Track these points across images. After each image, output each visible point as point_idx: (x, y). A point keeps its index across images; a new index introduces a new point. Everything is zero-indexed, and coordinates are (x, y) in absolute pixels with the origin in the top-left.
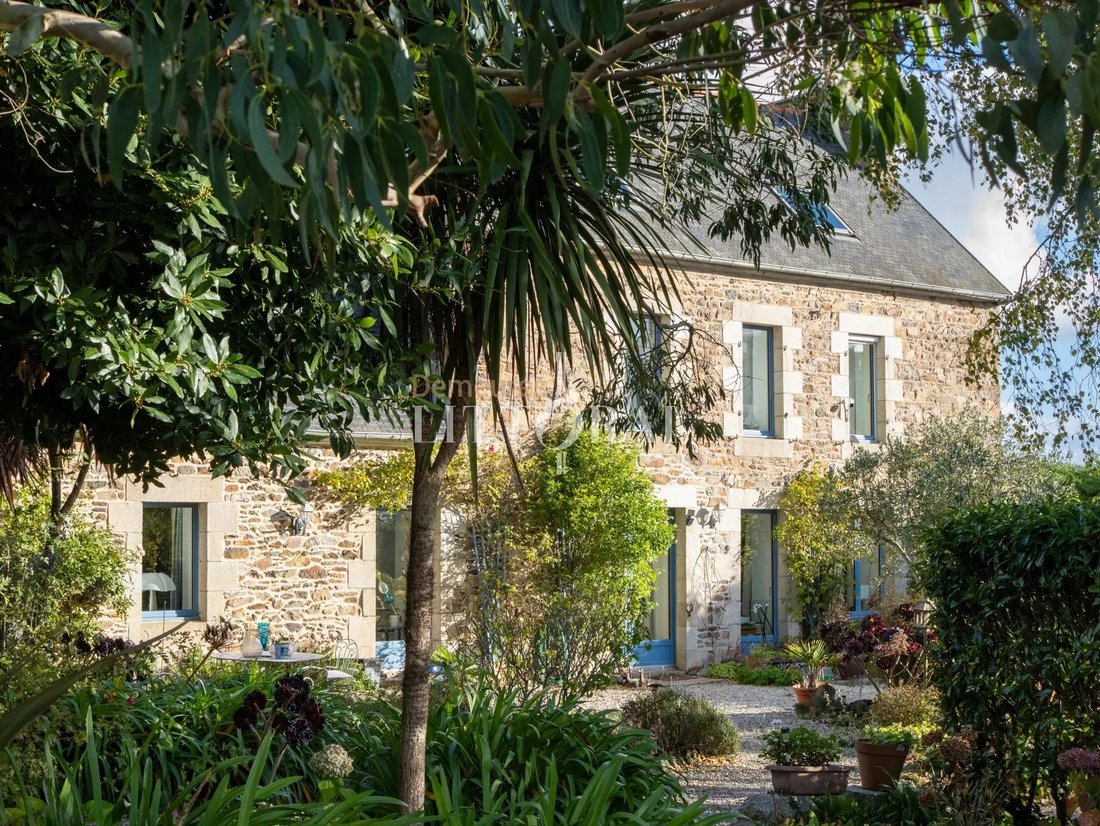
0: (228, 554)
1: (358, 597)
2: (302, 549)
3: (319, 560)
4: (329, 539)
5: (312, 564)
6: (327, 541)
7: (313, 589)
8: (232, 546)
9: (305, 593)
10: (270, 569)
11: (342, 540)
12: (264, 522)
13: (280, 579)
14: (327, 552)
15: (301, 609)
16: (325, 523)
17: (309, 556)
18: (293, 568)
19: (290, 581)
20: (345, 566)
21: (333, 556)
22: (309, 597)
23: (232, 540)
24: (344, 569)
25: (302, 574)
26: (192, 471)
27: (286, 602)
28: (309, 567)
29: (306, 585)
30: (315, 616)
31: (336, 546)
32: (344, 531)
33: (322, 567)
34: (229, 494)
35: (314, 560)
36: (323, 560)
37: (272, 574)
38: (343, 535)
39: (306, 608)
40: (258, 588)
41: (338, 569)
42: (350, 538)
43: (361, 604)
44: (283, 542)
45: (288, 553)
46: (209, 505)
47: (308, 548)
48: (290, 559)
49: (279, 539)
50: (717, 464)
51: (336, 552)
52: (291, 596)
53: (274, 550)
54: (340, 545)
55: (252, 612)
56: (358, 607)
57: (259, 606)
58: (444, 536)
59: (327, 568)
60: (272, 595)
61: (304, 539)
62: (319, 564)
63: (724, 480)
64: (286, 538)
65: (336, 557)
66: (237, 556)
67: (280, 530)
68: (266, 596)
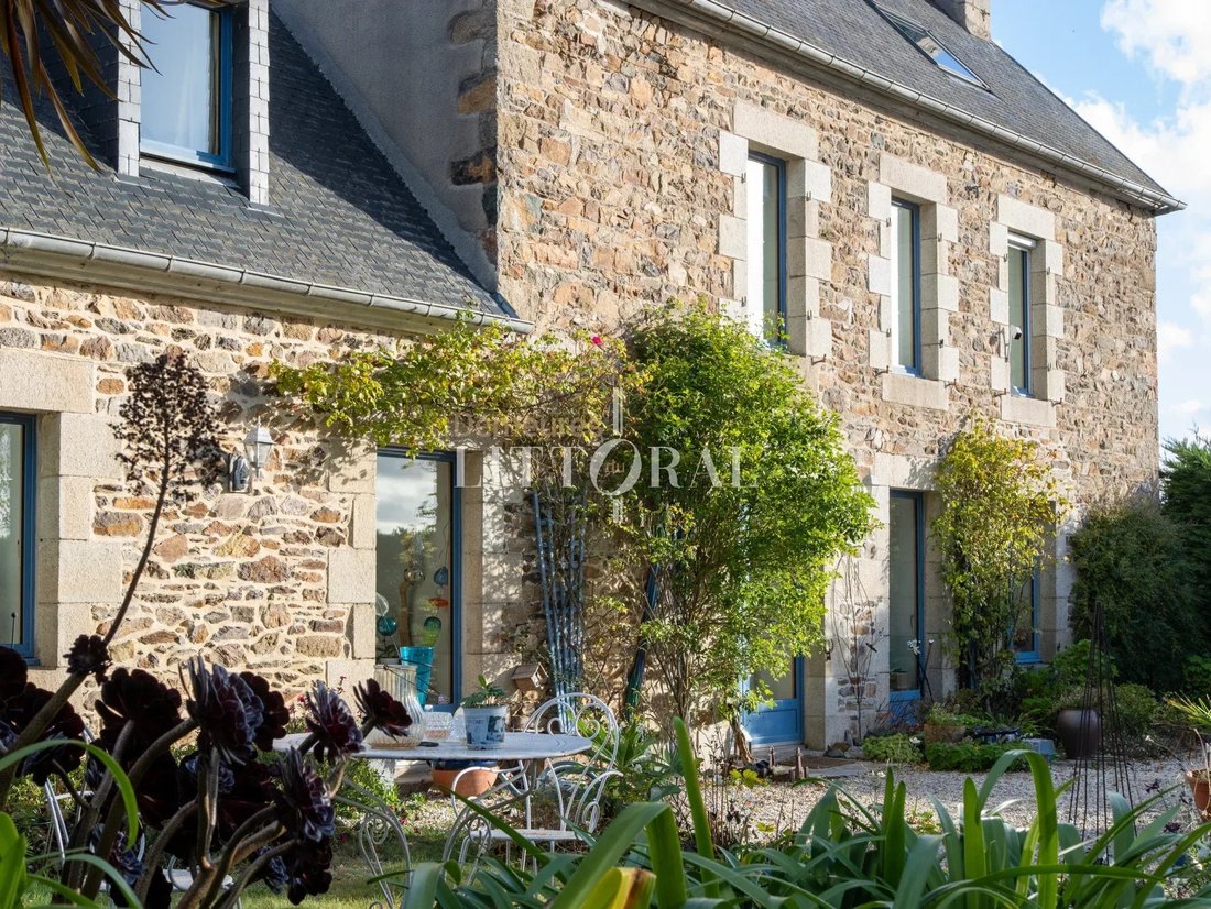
0: (101, 527)
1: (344, 620)
2: (246, 522)
3: (274, 546)
4: (294, 504)
5: (263, 553)
6: (291, 509)
7: (263, 602)
8: (109, 508)
9: (251, 611)
10: (185, 560)
11: (317, 506)
13: (201, 580)
14: (292, 528)
15: (241, 642)
16: (291, 474)
17: (257, 537)
18: (229, 558)
19: (223, 585)
20: (323, 559)
21: (301, 537)
22: (257, 621)
23: (110, 496)
24: (320, 565)
25: (246, 572)
26: (28, 341)
27: (214, 629)
28: (256, 559)
29: (252, 596)
30: (267, 658)
31: (307, 519)
32: (321, 489)
33: (281, 559)
34: (105, 397)
35: (267, 544)
36: (284, 546)
37: (189, 571)
38: (319, 498)
39: (252, 641)
40: (161, 599)
41: (311, 565)
42: (333, 504)
43: (350, 634)
44: (210, 505)
45: (218, 527)
46: (63, 418)
47: (255, 518)
48: (223, 540)
49: (201, 499)
50: (861, 412)
51: (306, 530)
52: (223, 616)
53: (194, 521)
54: (314, 516)
55: (148, 649)
56: (344, 641)
57: (162, 636)
58: (488, 510)
59: (291, 561)
60: (188, 612)
61: (250, 500)
62: (275, 554)
63: (869, 439)
64: (215, 497)
65: (306, 540)
66: (121, 531)
68: (176, 617)
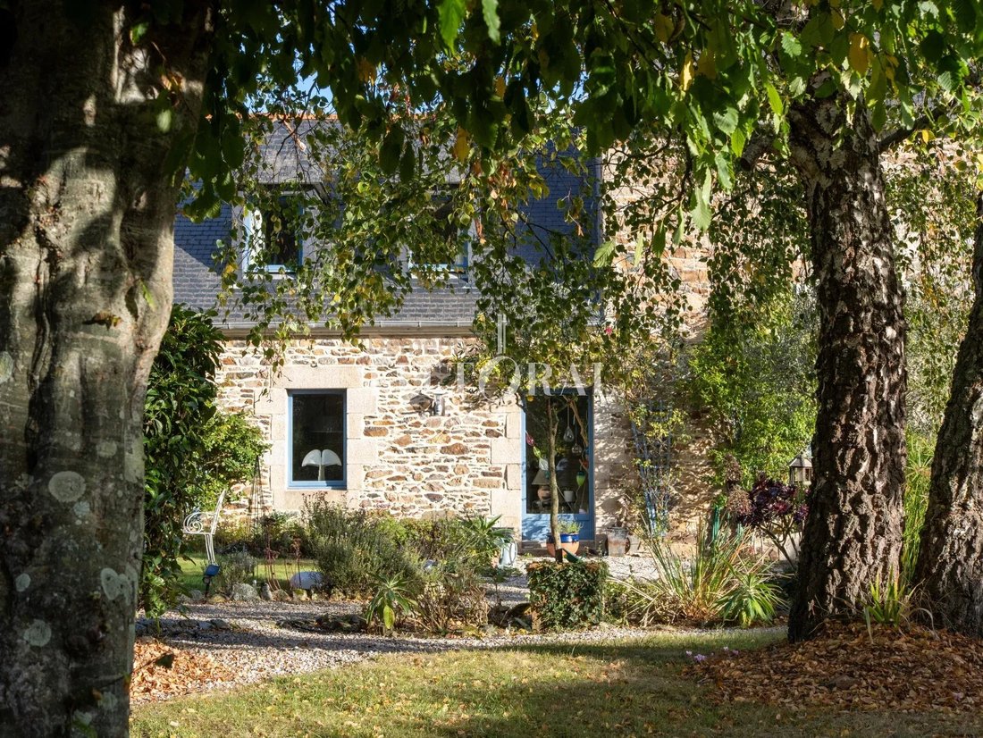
0: (367, 432)
1: (503, 471)
2: (443, 428)
3: (460, 438)
4: (471, 419)
5: (453, 442)
6: (469, 421)
7: (454, 463)
8: (372, 425)
9: (446, 467)
10: (410, 446)
11: (485, 420)
12: (404, 405)
13: (420, 454)
14: (469, 430)
15: (441, 482)
16: (466, 405)
17: (450, 435)
18: (434, 444)
19: (431, 457)
20: (488, 444)
21: (474, 434)
22: (451, 471)
23: (371, 420)
24: (487, 447)
25: (444, 450)
26: (332, 362)
27: (428, 475)
28: (450, 444)
29: (448, 461)
30: (457, 488)
31: (480, 426)
32: (487, 412)
33: (465, 444)
34: (368, 380)
35: (454, 437)
36: (465, 438)
37: (412, 450)
38: (485, 416)
39: (447, 480)
40: (398, 462)
41: (480, 446)
42: (493, 419)
43: (506, 478)
44: (423, 422)
45: (427, 431)
46: (348, 391)
47: (448, 427)
48: (431, 437)
49: (419, 419)
51: (478, 431)
52: (431, 470)
53: (414, 429)
54: (484, 424)
55: (393, 483)
56: (502, 480)
57: (399, 478)
58: (597, 416)
59: (470, 445)
60: (413, 468)
61: (444, 419)
62: (461, 442)
64: (426, 418)
65: (478, 435)
66: (376, 434)
67: (419, 411)
68: (406, 470)
